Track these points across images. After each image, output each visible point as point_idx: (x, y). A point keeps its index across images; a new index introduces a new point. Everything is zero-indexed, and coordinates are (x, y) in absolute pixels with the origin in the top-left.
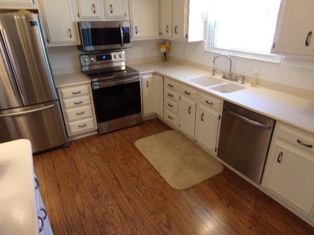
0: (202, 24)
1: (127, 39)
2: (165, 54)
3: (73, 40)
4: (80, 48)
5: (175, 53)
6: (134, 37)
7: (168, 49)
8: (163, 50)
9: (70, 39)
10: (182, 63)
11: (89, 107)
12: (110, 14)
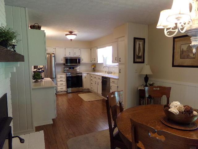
0: (103, 58)
1: (79, 62)
2: (94, 69)
3: (63, 62)
4: (64, 64)
5: (97, 68)
6: (82, 62)
7: (95, 67)
8: (93, 67)
9: (61, 62)
10: (98, 71)
11: (65, 82)
12: (74, 55)
